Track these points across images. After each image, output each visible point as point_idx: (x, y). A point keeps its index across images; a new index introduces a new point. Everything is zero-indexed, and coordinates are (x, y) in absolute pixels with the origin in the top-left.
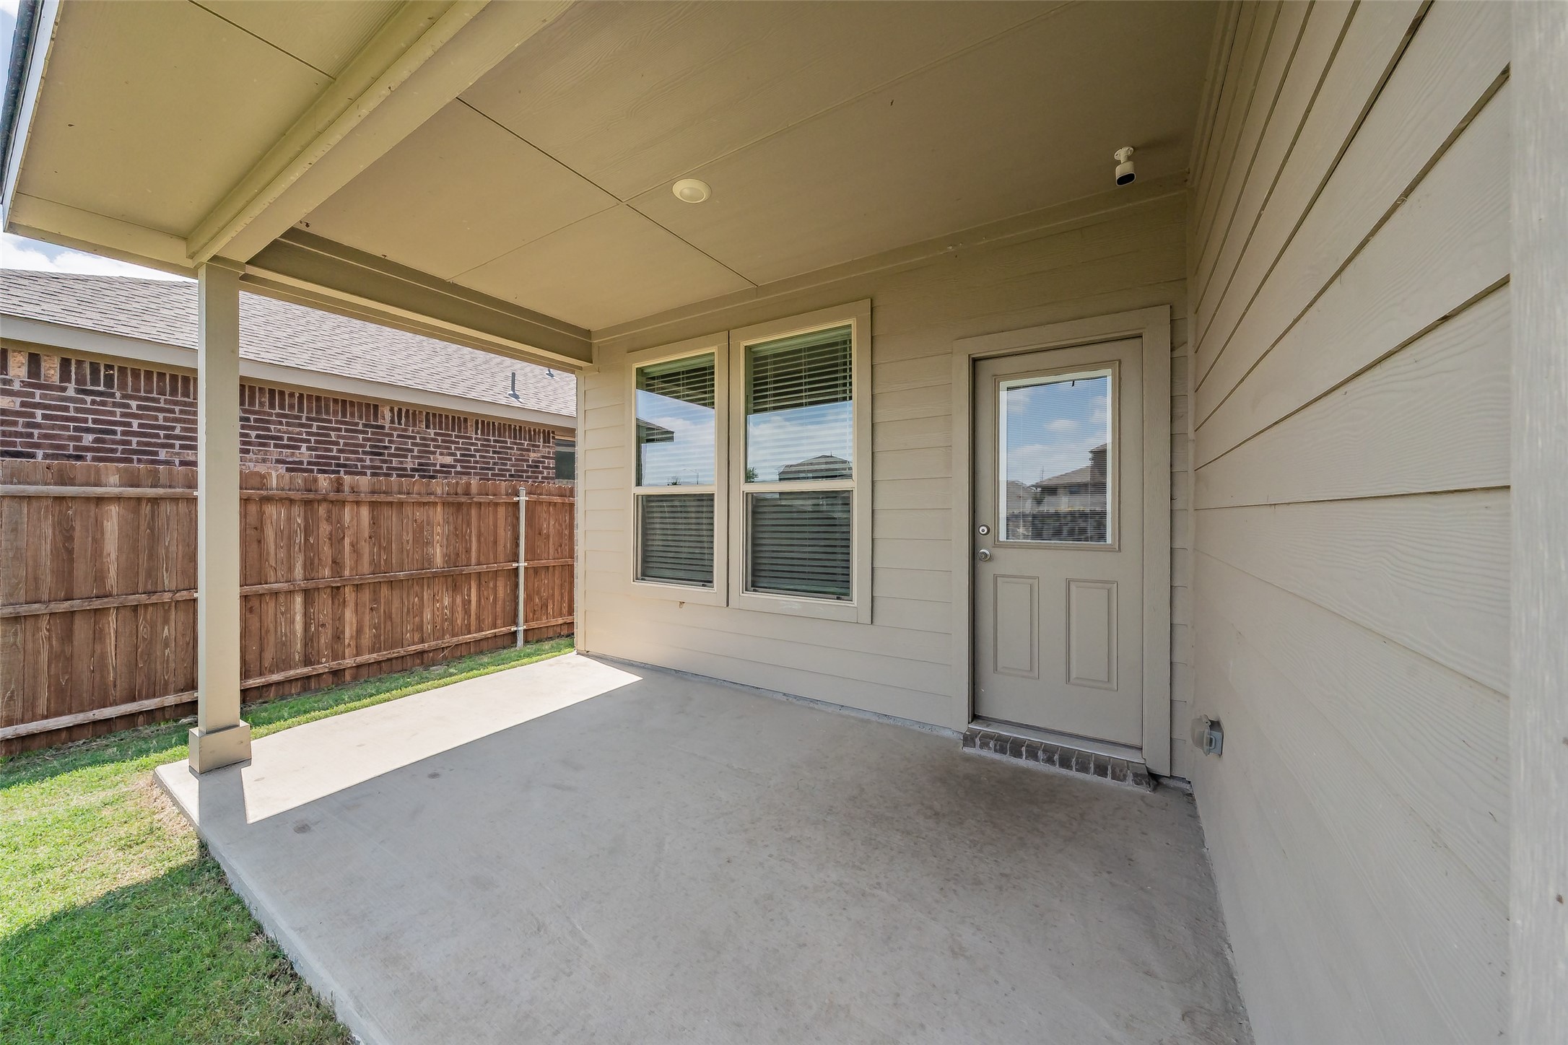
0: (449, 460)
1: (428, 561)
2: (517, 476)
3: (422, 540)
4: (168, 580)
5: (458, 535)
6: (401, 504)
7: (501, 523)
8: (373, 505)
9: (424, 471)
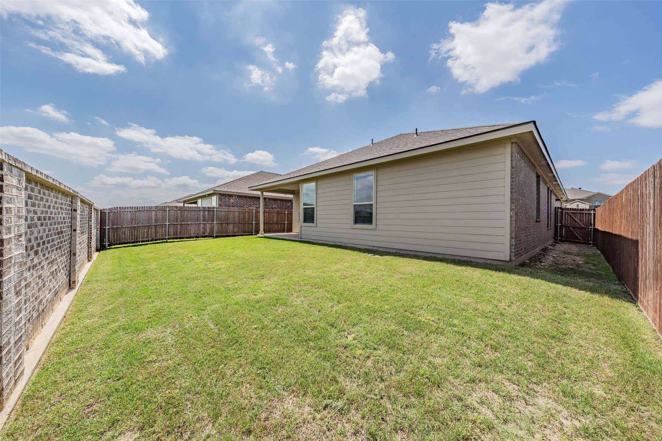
0: (275, 206)
1: (274, 221)
2: (285, 209)
3: (273, 218)
4: (250, 220)
5: (278, 217)
6: (271, 213)
7: (283, 216)
8: (268, 213)
9: (272, 208)
